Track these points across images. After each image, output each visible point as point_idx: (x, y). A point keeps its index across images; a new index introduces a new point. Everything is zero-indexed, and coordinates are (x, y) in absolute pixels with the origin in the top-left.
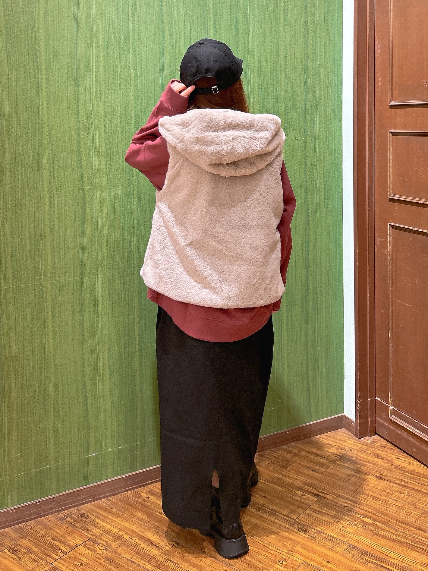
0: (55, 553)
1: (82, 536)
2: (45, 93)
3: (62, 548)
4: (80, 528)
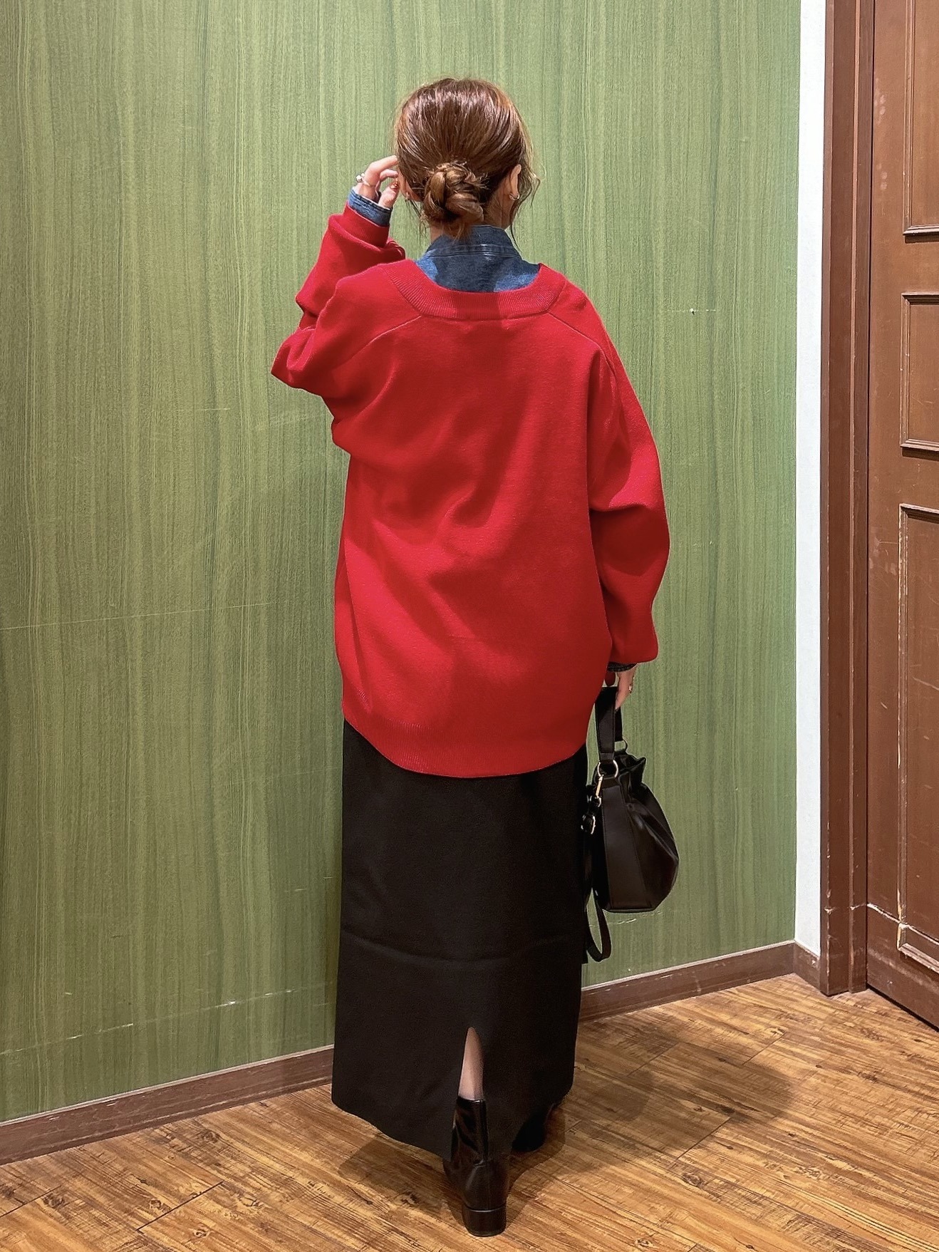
0: (145, 1209)
1: (205, 1177)
2: (133, 197)
3: (160, 1198)
4: (201, 1161)
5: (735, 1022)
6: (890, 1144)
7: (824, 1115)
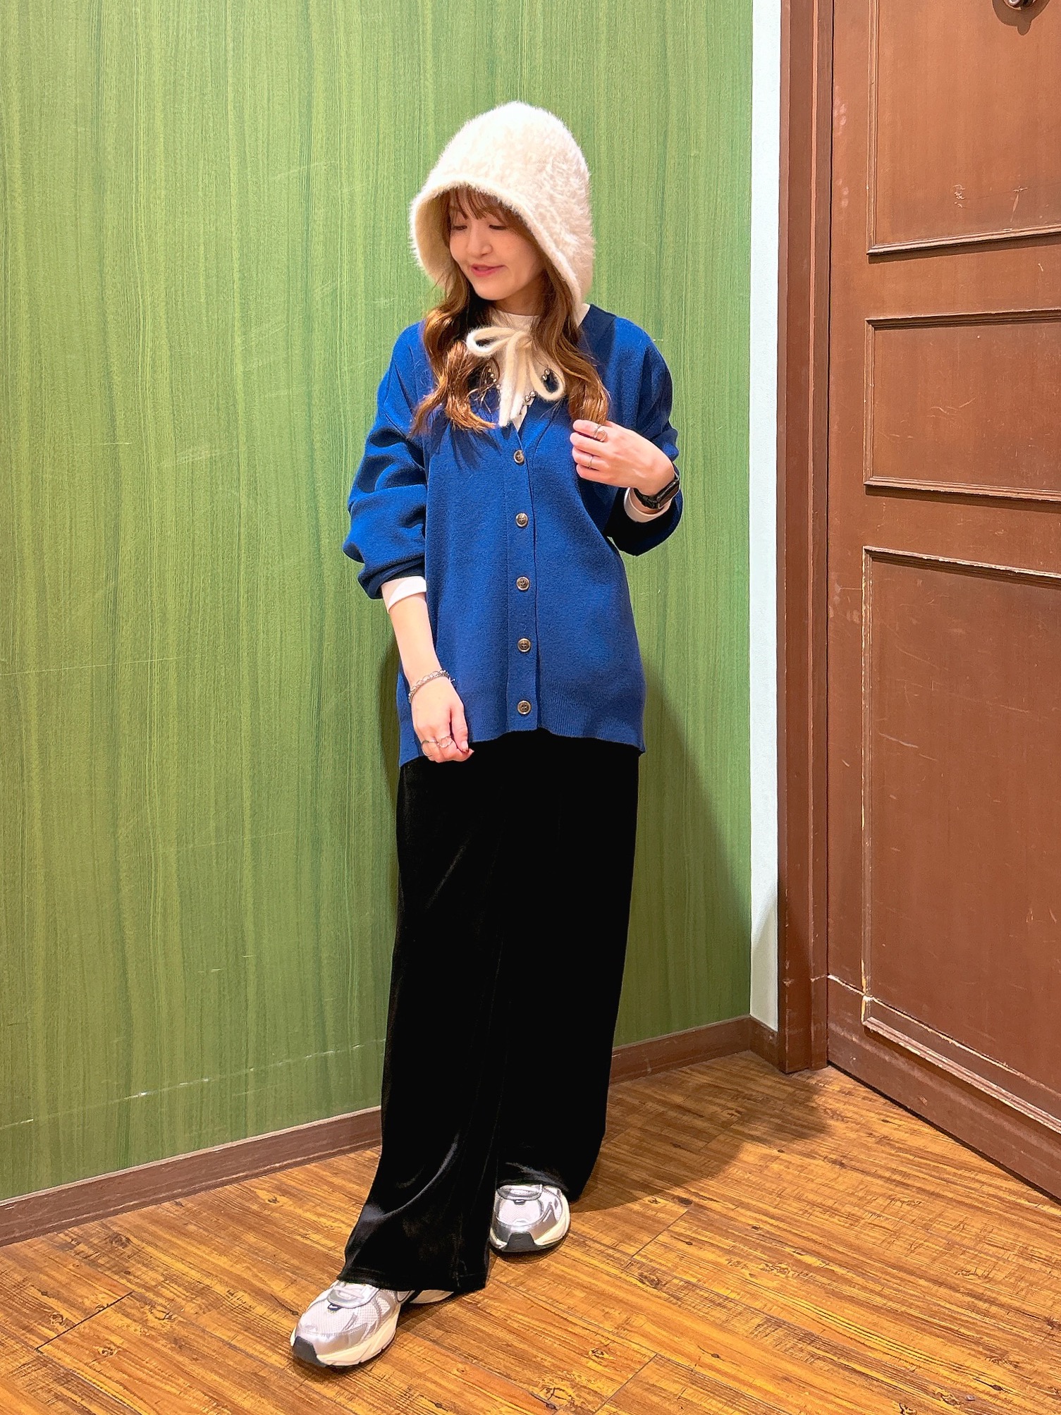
1: (112, 1287)
3: (63, 1312)
4: (109, 1269)
5: (690, 1104)
6: (862, 1236)
7: (789, 1205)
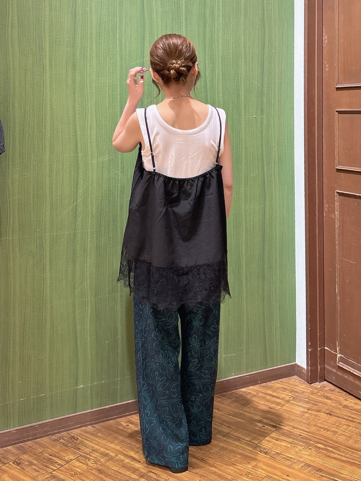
0: (52, 465)
1: (74, 453)
3: (58, 461)
4: (72, 447)
5: (274, 394)
6: (338, 438)
7: (312, 428)
